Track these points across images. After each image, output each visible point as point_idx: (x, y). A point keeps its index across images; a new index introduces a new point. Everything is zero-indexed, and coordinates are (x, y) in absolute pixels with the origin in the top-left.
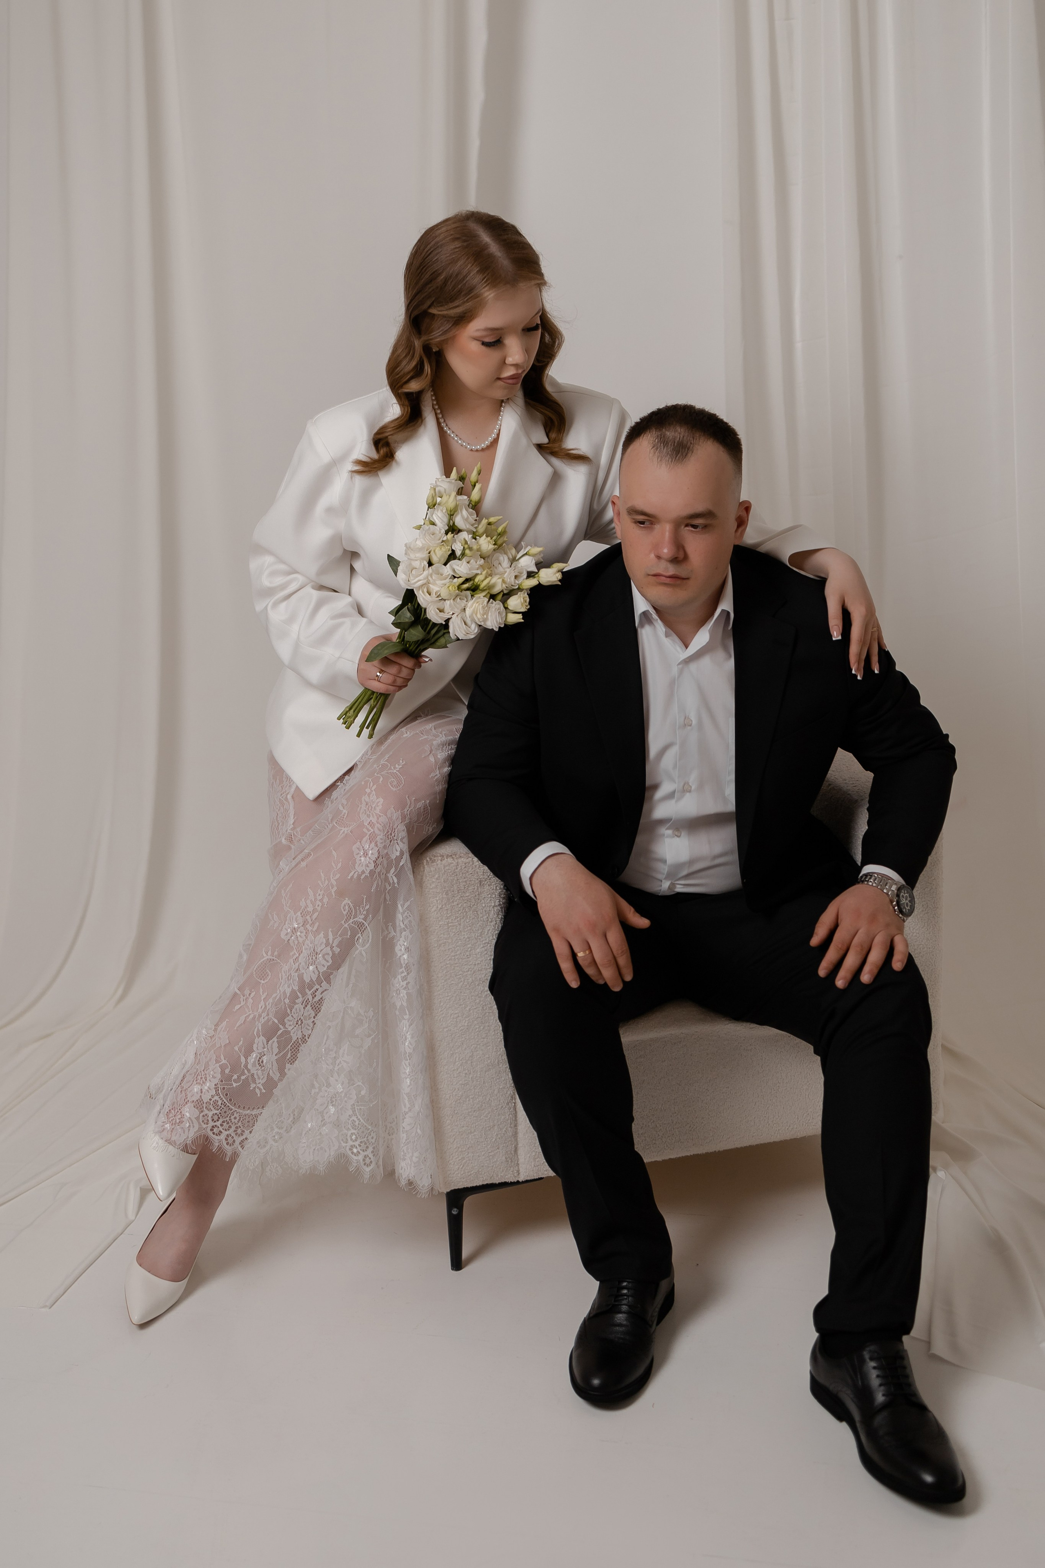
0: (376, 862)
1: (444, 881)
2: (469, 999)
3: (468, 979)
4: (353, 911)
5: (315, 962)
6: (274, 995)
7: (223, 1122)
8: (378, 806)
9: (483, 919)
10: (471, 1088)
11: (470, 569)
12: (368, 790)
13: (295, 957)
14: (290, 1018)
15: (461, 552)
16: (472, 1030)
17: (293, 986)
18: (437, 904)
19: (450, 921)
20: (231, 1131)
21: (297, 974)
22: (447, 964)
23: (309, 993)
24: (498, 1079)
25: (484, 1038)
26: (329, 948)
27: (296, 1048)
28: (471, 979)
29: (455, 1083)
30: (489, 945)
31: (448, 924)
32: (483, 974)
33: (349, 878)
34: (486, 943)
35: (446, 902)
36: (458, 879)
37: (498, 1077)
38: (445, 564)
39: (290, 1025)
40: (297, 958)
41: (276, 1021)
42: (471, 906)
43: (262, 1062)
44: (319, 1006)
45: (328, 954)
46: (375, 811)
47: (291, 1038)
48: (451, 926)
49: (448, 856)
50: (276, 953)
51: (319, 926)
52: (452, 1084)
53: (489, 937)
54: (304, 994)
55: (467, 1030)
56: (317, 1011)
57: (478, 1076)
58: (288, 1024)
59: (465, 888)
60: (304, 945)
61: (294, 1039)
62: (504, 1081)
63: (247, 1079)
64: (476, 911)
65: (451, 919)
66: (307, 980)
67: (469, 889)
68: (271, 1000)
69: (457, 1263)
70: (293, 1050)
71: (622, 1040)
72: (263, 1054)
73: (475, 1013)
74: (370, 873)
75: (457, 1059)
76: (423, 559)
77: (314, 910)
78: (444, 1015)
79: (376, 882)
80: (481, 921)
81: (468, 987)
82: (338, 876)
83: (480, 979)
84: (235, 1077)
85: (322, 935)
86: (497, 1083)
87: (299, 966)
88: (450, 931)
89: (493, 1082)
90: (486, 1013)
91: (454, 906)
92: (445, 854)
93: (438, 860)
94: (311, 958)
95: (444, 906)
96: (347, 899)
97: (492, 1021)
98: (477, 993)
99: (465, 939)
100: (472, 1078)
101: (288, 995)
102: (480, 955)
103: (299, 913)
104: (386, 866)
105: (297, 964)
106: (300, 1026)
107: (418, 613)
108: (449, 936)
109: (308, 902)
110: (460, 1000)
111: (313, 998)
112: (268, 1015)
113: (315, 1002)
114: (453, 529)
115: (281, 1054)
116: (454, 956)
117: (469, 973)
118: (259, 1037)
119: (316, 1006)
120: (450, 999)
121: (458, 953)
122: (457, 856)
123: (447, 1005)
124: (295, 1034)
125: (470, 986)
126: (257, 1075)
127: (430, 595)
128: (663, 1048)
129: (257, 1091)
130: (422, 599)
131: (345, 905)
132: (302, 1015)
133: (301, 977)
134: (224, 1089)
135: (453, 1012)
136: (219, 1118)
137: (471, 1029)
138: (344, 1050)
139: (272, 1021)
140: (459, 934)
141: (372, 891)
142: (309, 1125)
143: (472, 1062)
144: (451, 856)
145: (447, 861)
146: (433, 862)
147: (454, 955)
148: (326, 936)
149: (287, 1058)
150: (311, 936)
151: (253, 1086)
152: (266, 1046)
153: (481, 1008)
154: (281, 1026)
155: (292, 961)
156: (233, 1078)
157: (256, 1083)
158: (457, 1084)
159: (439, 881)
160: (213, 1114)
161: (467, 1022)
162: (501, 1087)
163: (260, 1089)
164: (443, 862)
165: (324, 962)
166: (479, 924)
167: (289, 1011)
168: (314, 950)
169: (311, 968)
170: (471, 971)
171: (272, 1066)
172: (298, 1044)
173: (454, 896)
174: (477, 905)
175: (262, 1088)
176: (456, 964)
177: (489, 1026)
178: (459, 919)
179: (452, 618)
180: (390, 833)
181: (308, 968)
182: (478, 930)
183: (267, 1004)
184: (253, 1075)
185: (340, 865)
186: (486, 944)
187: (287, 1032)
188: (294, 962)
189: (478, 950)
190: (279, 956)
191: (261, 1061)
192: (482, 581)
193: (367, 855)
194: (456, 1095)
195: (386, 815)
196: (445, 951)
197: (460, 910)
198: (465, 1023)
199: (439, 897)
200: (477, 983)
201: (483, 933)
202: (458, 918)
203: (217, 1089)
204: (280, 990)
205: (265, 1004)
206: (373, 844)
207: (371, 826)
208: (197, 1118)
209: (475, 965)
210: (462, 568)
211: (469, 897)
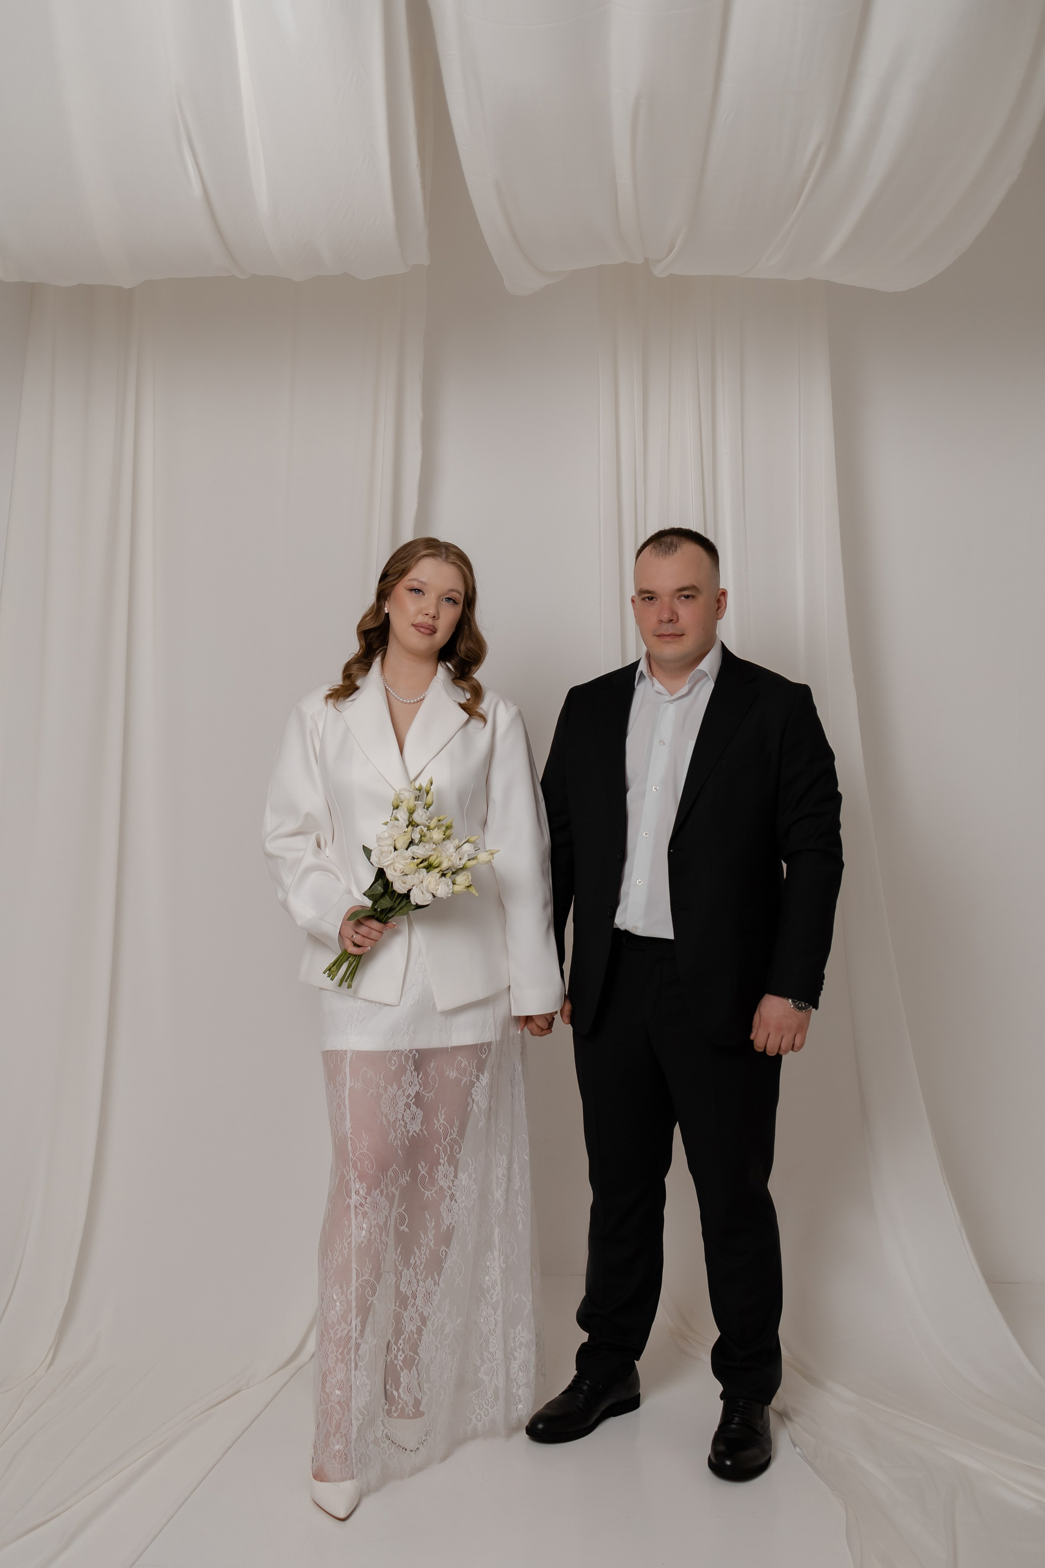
6: (403, 1337)
11: (425, 852)
15: (418, 840)
21: (417, 1314)
38: (407, 849)
41: (412, 1354)
60: (417, 1291)
63: (403, 1407)
76: (390, 845)
84: (394, 1408)
87: (417, 1308)
101: (415, 1331)
107: (387, 885)
114: (412, 824)
127: (396, 871)
130: (390, 875)
139: (409, 1355)
154: (416, 1356)
156: (392, 1410)
163: (411, 1410)
168: (426, 1292)
179: (412, 889)
191: (409, 1389)
192: (435, 861)
204: (407, 1332)
210: (420, 851)
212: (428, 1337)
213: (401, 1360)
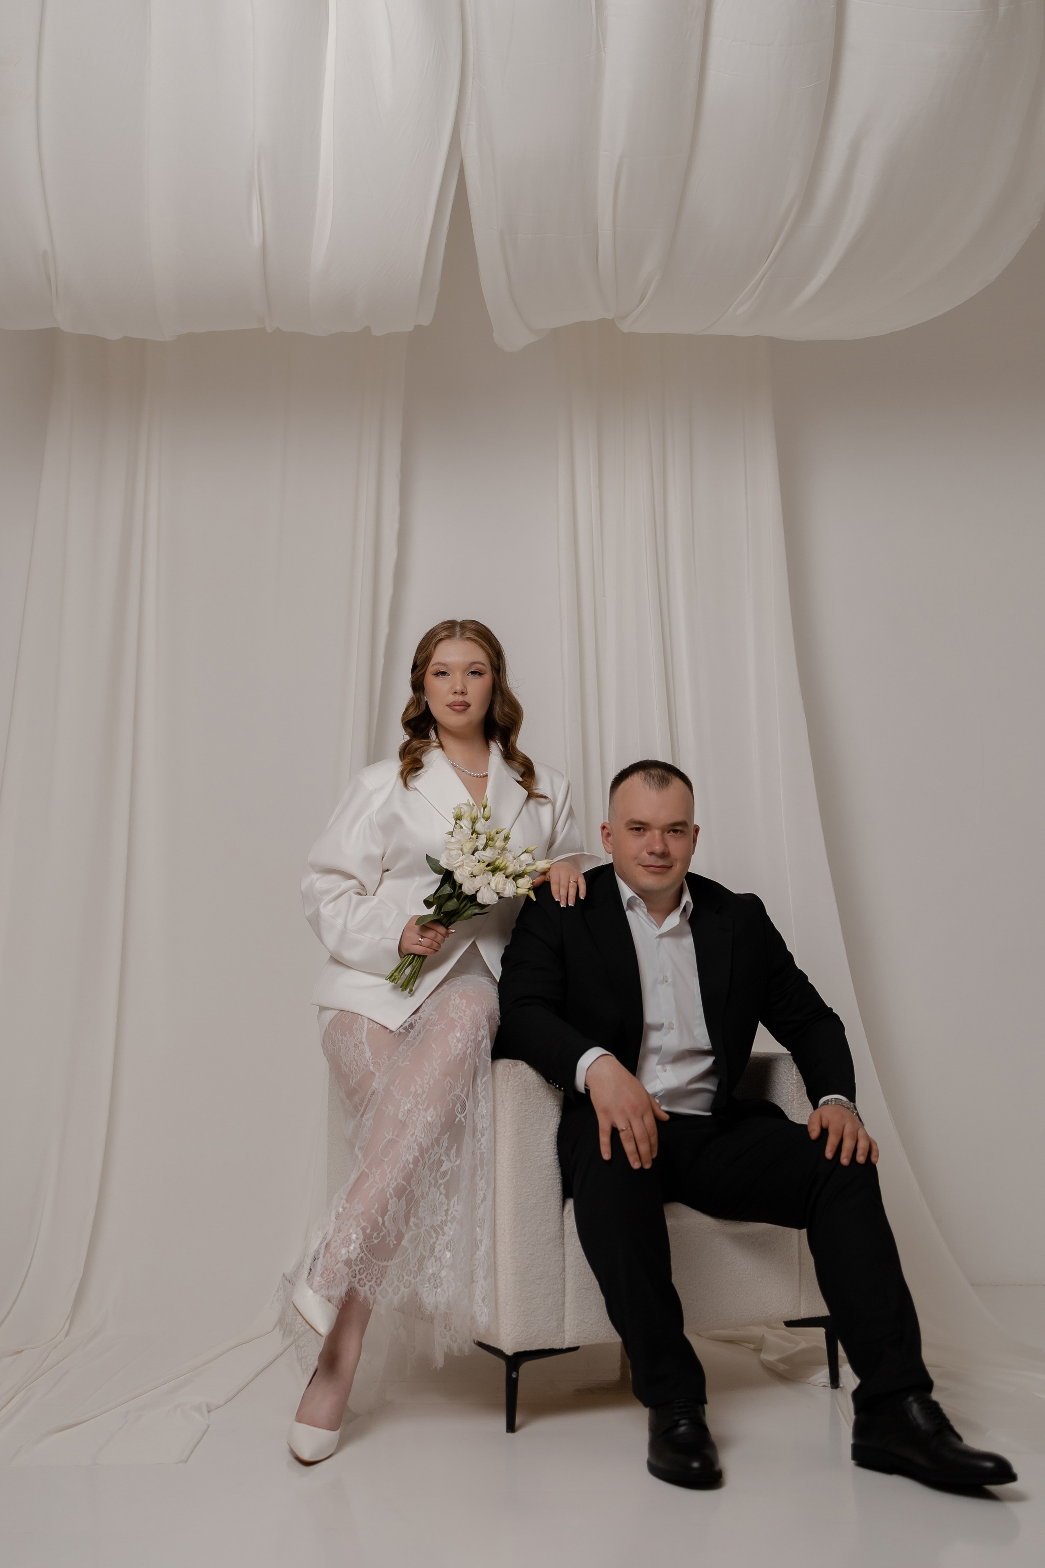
4: (453, 1086)
7: (367, 1274)
11: (493, 854)
12: (453, 998)
13: (411, 1133)
14: (414, 1179)
15: (483, 847)
17: (414, 1153)
18: (519, 1099)
20: (373, 1282)
23: (426, 1156)
25: (546, 1215)
26: (437, 1119)
27: (418, 1204)
33: (448, 1060)
35: (525, 1098)
38: (473, 854)
39: (414, 1185)
40: (413, 1132)
41: (405, 1183)
42: (542, 1103)
43: (396, 1218)
45: (437, 1123)
47: (414, 1196)
50: (396, 1133)
51: (428, 1103)
54: (423, 1158)
58: (412, 1184)
60: (417, 1121)
63: (384, 1235)
64: (545, 1108)
66: (425, 1146)
67: (541, 1089)
68: (396, 1170)
69: (511, 1427)
70: (415, 1205)
72: (396, 1211)
77: (424, 1092)
79: (468, 1061)
82: (440, 1061)
84: (375, 1234)
85: (432, 1109)
87: (416, 1138)
91: (530, 1101)
94: (425, 1129)
95: (523, 1102)
96: (448, 1077)
99: (537, 1130)
101: (411, 1161)
103: (411, 1098)
105: (414, 1137)
106: (421, 1185)
109: (418, 1087)
111: (429, 1160)
112: (396, 1181)
113: (430, 1164)
114: (475, 832)
115: (408, 1209)
117: (539, 1158)
118: (391, 1198)
119: (431, 1167)
121: (532, 1140)
126: (391, 1230)
127: (464, 873)
129: (391, 1243)
130: (458, 877)
131: (447, 1083)
133: (420, 1145)
134: (367, 1246)
136: (364, 1271)
138: (454, 1202)
139: (401, 1185)
142: (431, 1271)
143: (537, 1236)
148: (435, 1110)
149: (412, 1212)
151: (388, 1239)
152: (398, 1204)
153: (545, 1189)
154: (408, 1187)
155: (409, 1136)
156: (374, 1236)
157: (390, 1237)
159: (521, 1080)
160: (360, 1269)
163: (393, 1242)
165: (435, 1130)
167: (413, 1173)
172: (419, 1201)
173: (530, 1094)
175: (394, 1240)
179: (479, 890)
183: (393, 1174)
184: (388, 1231)
185: (439, 1053)
187: (412, 1191)
188: (411, 1136)
189: (546, 1140)
190: (398, 1135)
192: (501, 863)
193: (459, 1041)
195: (470, 1009)
199: (521, 1093)
200: (544, 1167)
203: (361, 1248)
204: (403, 1161)
208: (348, 1274)
210: (487, 854)
211: (541, 1096)
212: (423, 1169)
213: (392, 1187)
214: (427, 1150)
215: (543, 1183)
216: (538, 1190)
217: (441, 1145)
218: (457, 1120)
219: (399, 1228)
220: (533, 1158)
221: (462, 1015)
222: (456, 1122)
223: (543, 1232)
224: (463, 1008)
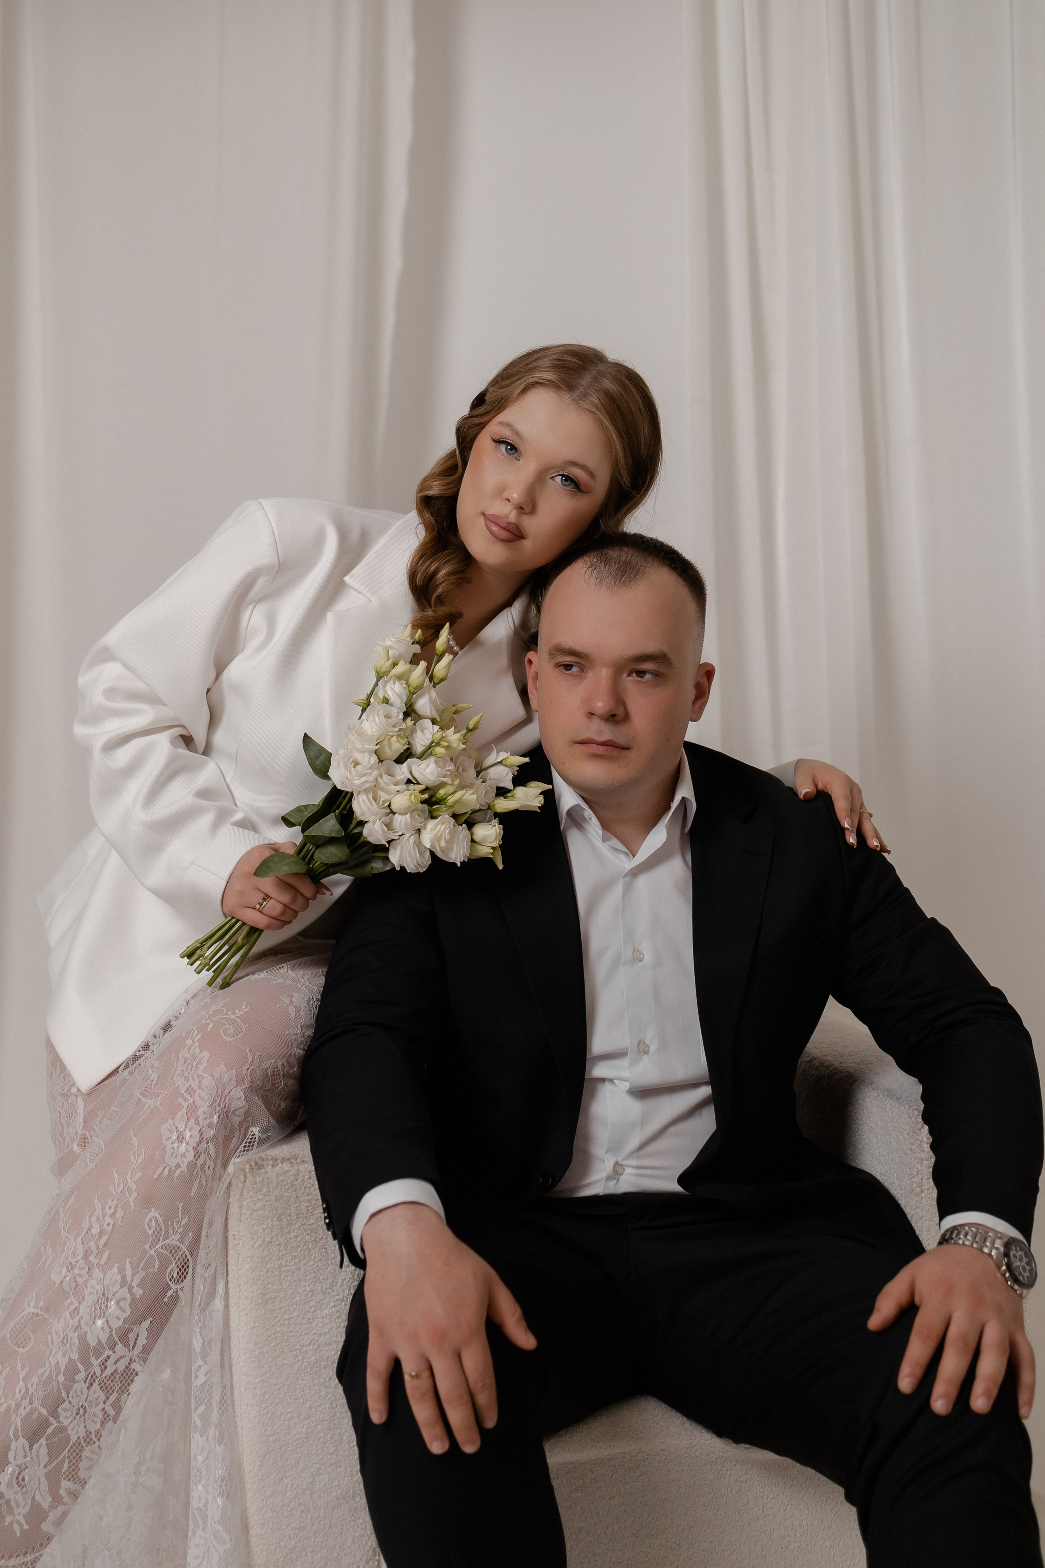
0: (196, 1149)
1: (276, 1199)
2: (310, 1389)
3: (309, 1358)
4: (163, 1229)
5: (104, 1313)
6: (40, 1371)
8: (201, 1064)
9: (335, 1262)
10: (310, 1535)
12: (188, 1042)
13: (72, 1308)
14: (66, 1405)
16: (314, 1440)
17: (70, 1353)
18: (264, 1234)
19: (284, 1263)
21: (76, 1334)
22: (276, 1332)
23: (96, 1363)
24: (353, 1521)
25: (331, 1454)
26: (126, 1290)
27: (77, 1454)
28: (313, 1357)
29: (285, 1527)
30: (343, 1304)
31: (280, 1267)
32: (332, 1350)
33: (156, 1176)
34: (340, 1299)
35: (277, 1232)
36: (297, 1197)
37: (353, 1518)
38: (398, 762)
39: (67, 1417)
40: (76, 1308)
41: (44, 1412)
42: (318, 1239)
43: (23, 1479)
44: (112, 1384)
45: (124, 1299)
46: (196, 1072)
47: (68, 1438)
48: (284, 1271)
49: (283, 1160)
50: (42, 1305)
51: (110, 1255)
52: (280, 1528)
53: (343, 1291)
54: (87, 1365)
55: (306, 1440)
56: (108, 1391)
57: (321, 1515)
58: (63, 1414)
59: (308, 1210)
60: (86, 1287)
61: (74, 1439)
62: (362, 1523)
64: (325, 1249)
65: (284, 1260)
66: (93, 1342)
67: (315, 1212)
68: (35, 1379)
70: (72, 1457)
71: (548, 1461)
72: (24, 1467)
73: (318, 1413)
74: (188, 1167)
75: (289, 1486)
76: (373, 751)
77: (101, 1233)
78: (269, 1415)
79: (197, 1181)
80: (332, 1264)
81: (308, 1370)
82: (138, 1175)
83: (328, 1358)
85: (114, 1269)
86: (350, 1528)
87: (79, 1321)
88: (284, 1279)
89: (344, 1525)
90: (336, 1413)
91: (290, 1238)
92: (280, 1156)
93: (267, 1166)
94: (98, 1308)
95: (274, 1239)
96: (154, 1210)
97: (345, 1426)
98: (323, 1380)
99: (306, 1292)
100: (311, 1519)
101: (63, 1368)
102: (329, 1319)
104: (213, 1156)
105: (77, 1319)
106: (83, 1418)
108: (280, 1287)
110: (295, 1390)
111: (102, 1371)
112: (31, 1403)
113: (105, 1377)
114: (411, 714)
115: (53, 1465)
116: (288, 1319)
117: (311, 1347)
118: (17, 1439)
119: (107, 1384)
120: (279, 1389)
121: (295, 1314)
122: (298, 1161)
123: (275, 1398)
124: (75, 1430)
125: (311, 1369)
126: (16, 1501)
128: (612, 1476)
129: (16, 1527)
131: (151, 1220)
132: (86, 1400)
133: (83, 1339)
135: (283, 1410)
137: (312, 1438)
139: (37, 1413)
140: (296, 1285)
141: (192, 1194)
143: (312, 1493)
144: (289, 1159)
145: (281, 1167)
146: (259, 1168)
147: (287, 1317)
148: (122, 1271)
149: (63, 1470)
150: (97, 1273)
151: (8, 1519)
152: (29, 1453)
153: (328, 1405)
154: (51, 1420)
157: (13, 1514)
158: (286, 1528)
159: (268, 1198)
161: (306, 1427)
162: (357, 1534)
163: (21, 1525)
164: (277, 1169)
165: (118, 1312)
166: (328, 1269)
167: (64, 1394)
168: (103, 1294)
169: (99, 1323)
170: (314, 1344)
171: (39, 1484)
172: (80, 1447)
173: (290, 1224)
174: (326, 1238)
175: (24, 1522)
176: (291, 1332)
177: (340, 1434)
178: (297, 1260)
180: (218, 1103)
181: (94, 1322)
182: (327, 1279)
183: (29, 1385)
184: (8, 1502)
185: (142, 1157)
186: (339, 1302)
187: (62, 1429)
188: (71, 1316)
189: (326, 1311)
190: (47, 1309)
191: (21, 1478)
192: (451, 794)
193: (182, 1138)
194: (285, 1546)
195: (212, 1076)
196: (274, 1310)
197: (299, 1247)
198: (303, 1428)
199: (268, 1224)
200: (323, 1364)
201: (334, 1284)
202: (295, 1258)
204: (50, 1363)
205: (26, 1386)
206: (192, 1121)
207: (189, 1094)
209: (321, 1334)
211: (315, 1226)
213: (23, 1416)
214: (97, 1353)
215: (323, 1393)
216: (310, 1407)
217: (132, 1343)
218: (169, 1294)
219: (34, 1498)
220: (298, 1347)
221: (194, 1085)
222: (166, 1300)
223: (325, 1485)
224: (200, 1072)
